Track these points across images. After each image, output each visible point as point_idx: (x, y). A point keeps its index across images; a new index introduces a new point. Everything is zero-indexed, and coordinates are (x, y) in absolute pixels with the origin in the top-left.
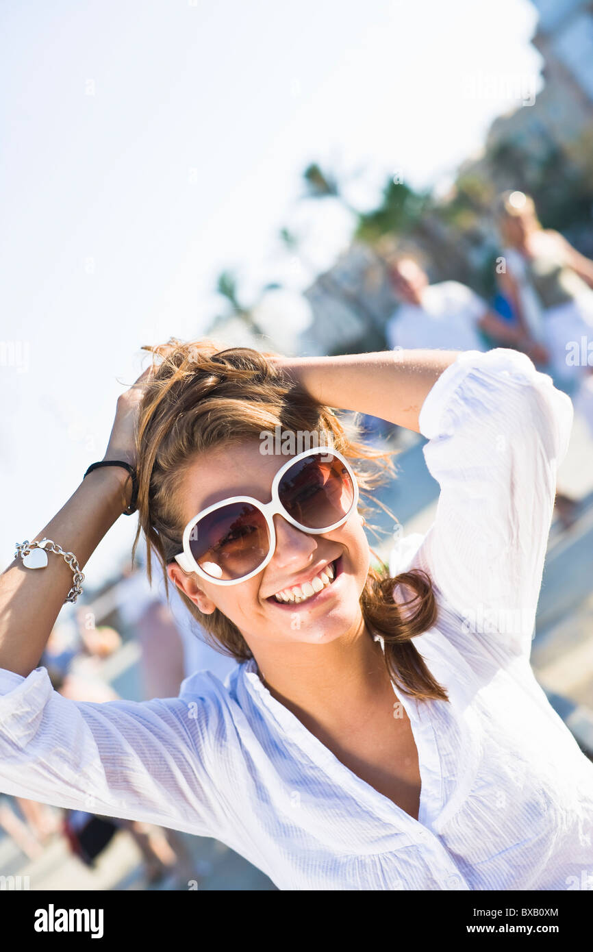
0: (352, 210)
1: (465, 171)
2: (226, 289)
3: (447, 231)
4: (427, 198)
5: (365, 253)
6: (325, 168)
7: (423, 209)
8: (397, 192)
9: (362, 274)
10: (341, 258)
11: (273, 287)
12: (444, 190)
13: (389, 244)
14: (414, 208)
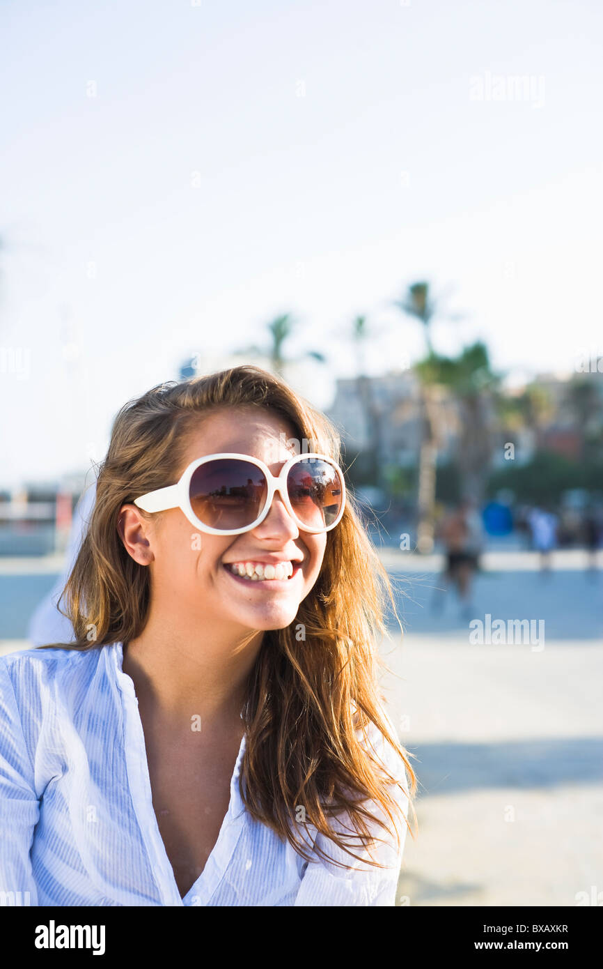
0: (429, 343)
1: (542, 382)
2: (279, 331)
3: (492, 419)
4: (497, 379)
5: (414, 387)
6: (433, 294)
7: (487, 386)
8: (477, 356)
9: (399, 401)
10: (391, 375)
11: (318, 357)
12: (514, 384)
13: (438, 393)
14: (480, 379)
